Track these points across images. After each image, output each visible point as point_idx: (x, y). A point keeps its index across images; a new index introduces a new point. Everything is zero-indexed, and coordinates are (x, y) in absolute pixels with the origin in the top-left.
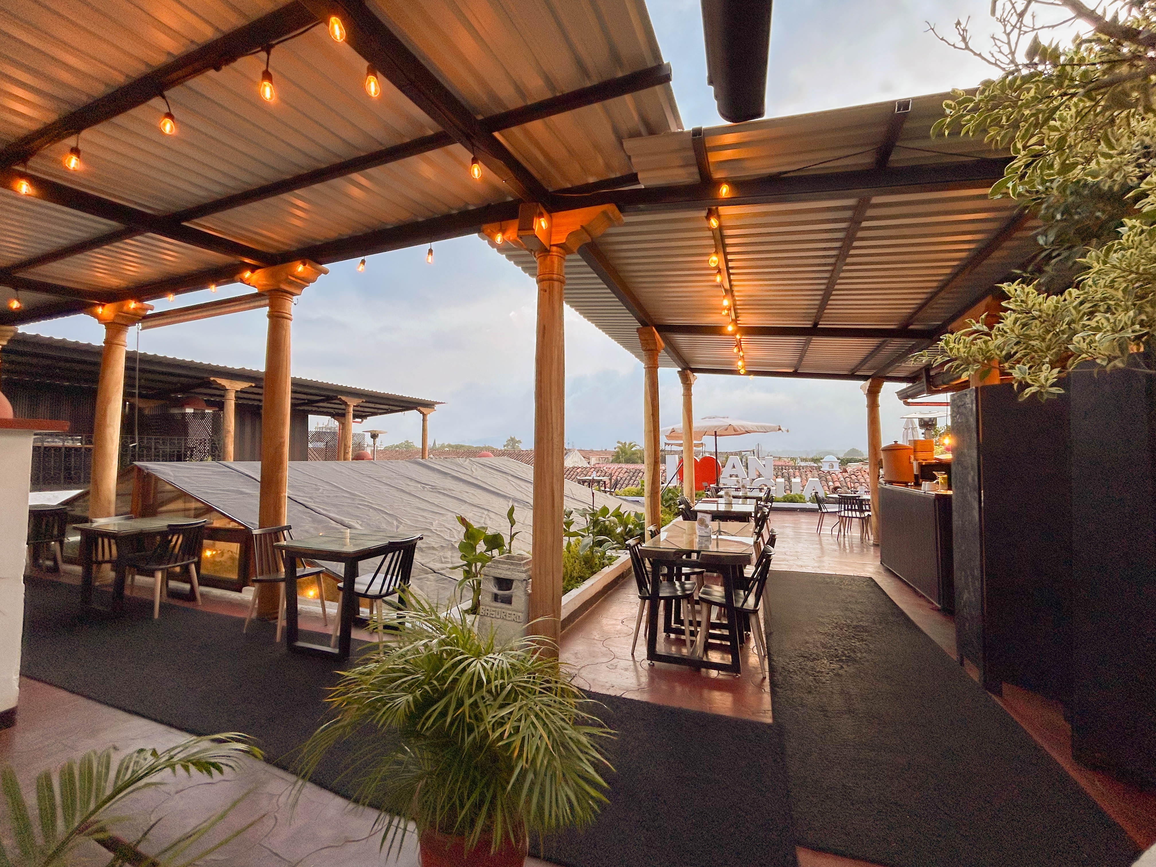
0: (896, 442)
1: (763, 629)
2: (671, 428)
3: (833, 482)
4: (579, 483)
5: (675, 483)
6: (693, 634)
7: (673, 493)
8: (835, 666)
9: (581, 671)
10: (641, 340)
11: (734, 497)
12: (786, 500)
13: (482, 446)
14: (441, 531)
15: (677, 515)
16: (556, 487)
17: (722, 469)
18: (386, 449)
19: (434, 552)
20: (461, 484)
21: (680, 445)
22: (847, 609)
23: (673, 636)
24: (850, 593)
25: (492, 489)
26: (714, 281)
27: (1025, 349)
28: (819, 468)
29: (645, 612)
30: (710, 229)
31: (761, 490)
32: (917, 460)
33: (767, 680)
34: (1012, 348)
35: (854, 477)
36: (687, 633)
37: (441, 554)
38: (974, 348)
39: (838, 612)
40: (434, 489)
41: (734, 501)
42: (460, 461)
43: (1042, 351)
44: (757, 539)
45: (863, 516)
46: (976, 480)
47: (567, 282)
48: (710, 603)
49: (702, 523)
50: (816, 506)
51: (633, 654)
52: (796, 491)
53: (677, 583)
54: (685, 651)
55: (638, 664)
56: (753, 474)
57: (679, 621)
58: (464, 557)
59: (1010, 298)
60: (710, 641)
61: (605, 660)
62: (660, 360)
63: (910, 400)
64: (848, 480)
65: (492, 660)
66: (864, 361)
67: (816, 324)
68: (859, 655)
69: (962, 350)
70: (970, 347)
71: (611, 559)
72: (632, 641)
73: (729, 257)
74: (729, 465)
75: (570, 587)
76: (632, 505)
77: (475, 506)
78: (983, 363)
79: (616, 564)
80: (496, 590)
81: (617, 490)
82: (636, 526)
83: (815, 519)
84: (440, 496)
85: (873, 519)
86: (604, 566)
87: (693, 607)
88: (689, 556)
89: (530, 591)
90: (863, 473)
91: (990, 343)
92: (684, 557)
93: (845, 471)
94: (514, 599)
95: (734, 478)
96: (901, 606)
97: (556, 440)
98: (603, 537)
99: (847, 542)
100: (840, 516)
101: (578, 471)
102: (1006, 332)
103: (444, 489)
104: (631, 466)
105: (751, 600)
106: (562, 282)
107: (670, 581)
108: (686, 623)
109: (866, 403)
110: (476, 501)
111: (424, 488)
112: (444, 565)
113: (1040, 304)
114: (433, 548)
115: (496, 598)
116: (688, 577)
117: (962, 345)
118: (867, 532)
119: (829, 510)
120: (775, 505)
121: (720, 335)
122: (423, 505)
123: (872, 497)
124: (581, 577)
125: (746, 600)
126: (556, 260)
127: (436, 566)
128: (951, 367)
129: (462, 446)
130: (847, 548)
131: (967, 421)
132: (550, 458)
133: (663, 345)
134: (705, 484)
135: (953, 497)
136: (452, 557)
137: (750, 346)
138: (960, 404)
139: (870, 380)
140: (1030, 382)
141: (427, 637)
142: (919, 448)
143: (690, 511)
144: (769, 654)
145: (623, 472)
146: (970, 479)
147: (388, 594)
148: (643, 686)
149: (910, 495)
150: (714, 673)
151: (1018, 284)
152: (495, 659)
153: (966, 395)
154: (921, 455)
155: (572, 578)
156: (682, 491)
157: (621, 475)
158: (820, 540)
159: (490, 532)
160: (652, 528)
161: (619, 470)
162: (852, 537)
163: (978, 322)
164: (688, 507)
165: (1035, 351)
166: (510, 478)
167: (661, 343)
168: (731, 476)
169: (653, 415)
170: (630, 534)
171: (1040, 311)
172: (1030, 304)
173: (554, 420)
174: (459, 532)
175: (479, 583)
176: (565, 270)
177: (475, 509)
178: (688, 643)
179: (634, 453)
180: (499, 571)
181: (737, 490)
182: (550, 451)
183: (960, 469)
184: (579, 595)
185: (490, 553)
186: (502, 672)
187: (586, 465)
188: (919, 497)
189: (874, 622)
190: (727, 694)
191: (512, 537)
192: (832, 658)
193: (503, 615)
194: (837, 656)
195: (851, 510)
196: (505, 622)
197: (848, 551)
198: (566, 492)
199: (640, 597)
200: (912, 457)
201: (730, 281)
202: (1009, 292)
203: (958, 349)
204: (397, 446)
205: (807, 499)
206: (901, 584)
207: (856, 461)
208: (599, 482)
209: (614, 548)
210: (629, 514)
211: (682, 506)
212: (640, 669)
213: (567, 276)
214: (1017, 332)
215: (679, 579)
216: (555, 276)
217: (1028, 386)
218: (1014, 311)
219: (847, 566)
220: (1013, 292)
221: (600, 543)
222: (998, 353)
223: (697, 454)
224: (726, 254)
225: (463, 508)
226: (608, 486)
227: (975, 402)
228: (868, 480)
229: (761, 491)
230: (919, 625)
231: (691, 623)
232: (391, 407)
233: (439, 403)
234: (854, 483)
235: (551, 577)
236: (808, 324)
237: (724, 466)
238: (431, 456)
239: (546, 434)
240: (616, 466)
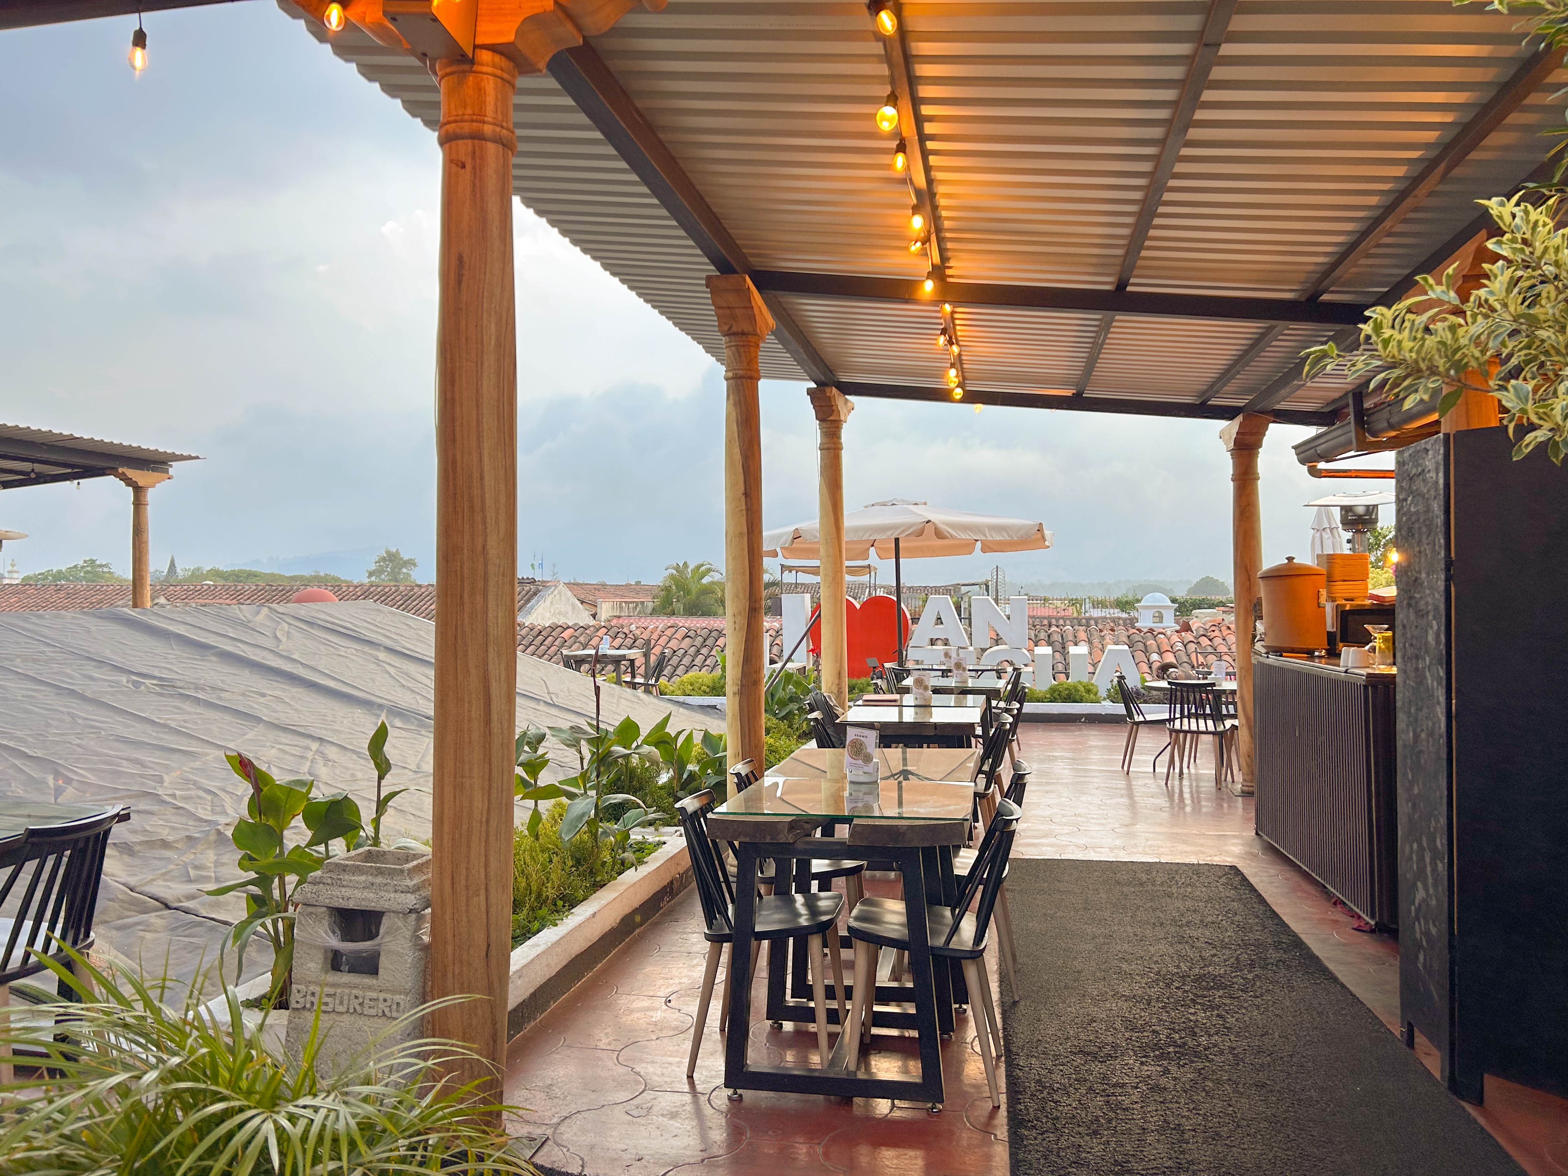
0: (1290, 559)
1: (995, 996)
2: (792, 528)
3: (1160, 654)
4: (567, 665)
5: (802, 660)
6: (834, 1017)
7: (797, 684)
8: (1152, 1069)
9: (562, 1128)
10: (718, 307)
11: (937, 691)
12: (1055, 695)
13: (307, 572)
14: (185, 798)
15: (805, 736)
16: (496, 670)
17: (913, 628)
18: (26, 582)
19: (167, 853)
20: (246, 673)
21: (814, 571)
22: (1181, 940)
23: (788, 1026)
24: (1189, 903)
25: (332, 684)
26: (890, 167)
27: (1528, 347)
28: (1131, 622)
29: (722, 975)
30: (879, 37)
31: (999, 674)
32: (1333, 600)
33: (1003, 1112)
34: (1503, 344)
35: (1204, 641)
36: (821, 1016)
37: (188, 858)
38: (1431, 341)
39: (1163, 947)
40: (167, 687)
41: (936, 699)
42: (245, 612)
43: (1558, 352)
44: (987, 787)
45: (1221, 728)
46: (1443, 638)
47: (521, 147)
48: (877, 942)
49: (858, 750)
50: (1119, 709)
51: (690, 1077)
52: (1077, 676)
53: (799, 899)
54: (815, 1059)
55: (703, 1099)
56: (982, 638)
57: (803, 989)
58: (246, 862)
59: (1503, 234)
60: (875, 1031)
61: (622, 1096)
62: (763, 358)
63: (1322, 465)
64: (1192, 647)
65: (308, 1113)
66: (1227, 374)
67: (1121, 285)
68: (1204, 1040)
69: (1408, 344)
70: (1423, 339)
71: (643, 850)
72: (688, 1046)
73: (926, 110)
74: (928, 617)
75: (536, 925)
76: (699, 717)
77: (284, 729)
78: (1448, 376)
79: (655, 861)
80: (335, 942)
81: (663, 680)
82: (704, 767)
83: (1119, 738)
84: (187, 706)
85: (1243, 735)
86: (624, 866)
87: (836, 956)
88: (828, 831)
89: (426, 939)
90: (1225, 632)
91: (1461, 332)
92: (818, 833)
93: (1187, 628)
94: (384, 962)
95: (940, 647)
96: (1295, 926)
97: (494, 550)
98: (620, 797)
99: (1186, 790)
100: (1172, 731)
101: (566, 634)
102: (1493, 310)
103: (197, 688)
104: (699, 623)
105: (968, 926)
106: (507, 145)
107: (783, 894)
108: (819, 992)
109: (1229, 470)
110: (284, 715)
111: (135, 683)
112: (192, 888)
113: (1557, 250)
114: (165, 844)
115: (335, 961)
116: (825, 880)
117: (1406, 333)
118: (1230, 765)
119: (1149, 718)
120: (1029, 708)
121: (907, 301)
122: (137, 732)
123: (1240, 686)
124: (563, 898)
125: (955, 928)
126: (490, 86)
127: (172, 890)
128: (1385, 382)
129: (251, 575)
130: (1188, 801)
131: (1428, 510)
132: (479, 599)
133: (771, 321)
134: (872, 662)
135: (1398, 680)
136: (217, 864)
137: (975, 332)
138: (1414, 471)
139: (1239, 418)
140: (1534, 419)
141: (126, 1067)
142: (1337, 574)
143: (835, 725)
144: (1008, 1050)
145: (679, 635)
146: (1431, 638)
147: (26, 970)
148: (716, 1151)
149: (1317, 678)
150: (882, 1106)
151: (1518, 204)
152: (316, 1109)
153: (1426, 450)
154: (1342, 589)
155: (542, 901)
156: (818, 680)
157: (673, 644)
158: (1129, 787)
159: (319, 794)
160: (742, 768)
161: (669, 632)
162: (1198, 778)
163: (1439, 283)
164: (830, 714)
165: (1546, 353)
166: (382, 655)
167: (766, 317)
168: (933, 642)
169: (746, 494)
170: (688, 785)
171: (1557, 264)
172: (1539, 247)
173: (489, 503)
174: (240, 798)
175: (290, 926)
176: (516, 117)
177: (286, 738)
178: (823, 1040)
179: (707, 591)
180: (345, 892)
181: (945, 673)
182: (480, 584)
183: (1412, 617)
184: (558, 942)
185: (321, 848)
186: (335, 1140)
187: (585, 619)
188: (1335, 684)
189: (1237, 966)
190: (911, 1153)
191: (382, 805)
192: (1143, 1052)
193: (355, 1003)
194: (1157, 1046)
195: (1197, 717)
196: (361, 1022)
197: (1188, 809)
198: (521, 685)
199: (708, 937)
200: (1324, 592)
201: (927, 169)
202: (1501, 217)
203: (1400, 342)
204: (59, 575)
205: (1103, 693)
206: (1296, 878)
207: (1212, 606)
208: (617, 661)
209: (651, 823)
210: (690, 737)
211: (816, 715)
212: (708, 1111)
213: (519, 132)
214: (1512, 309)
215: (804, 889)
216: (488, 129)
217: (1533, 427)
218: (1509, 262)
219: (1184, 842)
220: (1508, 218)
221: (616, 812)
222: (1477, 354)
223: (856, 590)
224: (916, 102)
225: (250, 735)
226: (642, 670)
227: (1442, 468)
228: (1234, 648)
229: (999, 678)
230: (1331, 966)
231: (830, 993)
232: (38, 467)
233: (182, 458)
234: (1206, 655)
235: (482, 898)
236: (1105, 283)
237: (915, 620)
238: (162, 600)
239: (467, 537)
240: (661, 622)
